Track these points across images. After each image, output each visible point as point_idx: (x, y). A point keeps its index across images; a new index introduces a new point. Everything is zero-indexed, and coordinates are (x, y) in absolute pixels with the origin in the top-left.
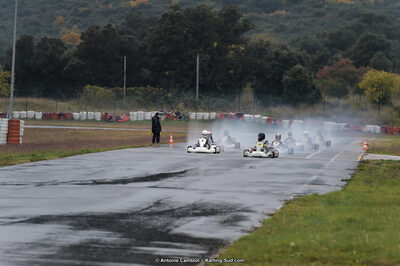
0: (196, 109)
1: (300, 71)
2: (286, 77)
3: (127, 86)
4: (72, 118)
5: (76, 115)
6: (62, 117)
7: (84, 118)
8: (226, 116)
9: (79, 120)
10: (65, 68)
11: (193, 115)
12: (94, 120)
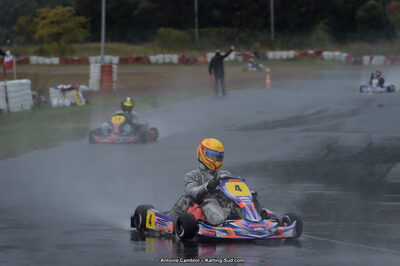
0: (273, 49)
1: (373, 7)
2: (360, 13)
3: (200, 27)
4: (148, 62)
5: (153, 58)
6: (138, 60)
7: (161, 61)
8: (305, 54)
9: (157, 64)
10: (136, 12)
11: (271, 55)
12: (171, 64)
